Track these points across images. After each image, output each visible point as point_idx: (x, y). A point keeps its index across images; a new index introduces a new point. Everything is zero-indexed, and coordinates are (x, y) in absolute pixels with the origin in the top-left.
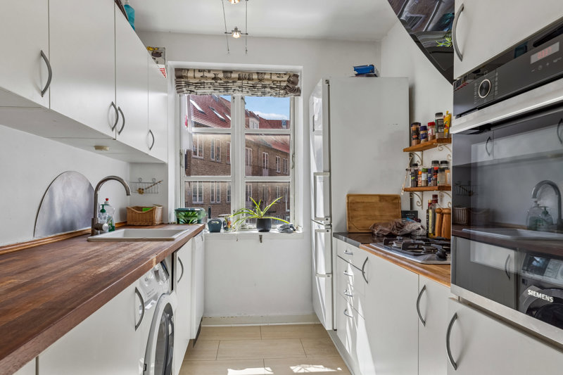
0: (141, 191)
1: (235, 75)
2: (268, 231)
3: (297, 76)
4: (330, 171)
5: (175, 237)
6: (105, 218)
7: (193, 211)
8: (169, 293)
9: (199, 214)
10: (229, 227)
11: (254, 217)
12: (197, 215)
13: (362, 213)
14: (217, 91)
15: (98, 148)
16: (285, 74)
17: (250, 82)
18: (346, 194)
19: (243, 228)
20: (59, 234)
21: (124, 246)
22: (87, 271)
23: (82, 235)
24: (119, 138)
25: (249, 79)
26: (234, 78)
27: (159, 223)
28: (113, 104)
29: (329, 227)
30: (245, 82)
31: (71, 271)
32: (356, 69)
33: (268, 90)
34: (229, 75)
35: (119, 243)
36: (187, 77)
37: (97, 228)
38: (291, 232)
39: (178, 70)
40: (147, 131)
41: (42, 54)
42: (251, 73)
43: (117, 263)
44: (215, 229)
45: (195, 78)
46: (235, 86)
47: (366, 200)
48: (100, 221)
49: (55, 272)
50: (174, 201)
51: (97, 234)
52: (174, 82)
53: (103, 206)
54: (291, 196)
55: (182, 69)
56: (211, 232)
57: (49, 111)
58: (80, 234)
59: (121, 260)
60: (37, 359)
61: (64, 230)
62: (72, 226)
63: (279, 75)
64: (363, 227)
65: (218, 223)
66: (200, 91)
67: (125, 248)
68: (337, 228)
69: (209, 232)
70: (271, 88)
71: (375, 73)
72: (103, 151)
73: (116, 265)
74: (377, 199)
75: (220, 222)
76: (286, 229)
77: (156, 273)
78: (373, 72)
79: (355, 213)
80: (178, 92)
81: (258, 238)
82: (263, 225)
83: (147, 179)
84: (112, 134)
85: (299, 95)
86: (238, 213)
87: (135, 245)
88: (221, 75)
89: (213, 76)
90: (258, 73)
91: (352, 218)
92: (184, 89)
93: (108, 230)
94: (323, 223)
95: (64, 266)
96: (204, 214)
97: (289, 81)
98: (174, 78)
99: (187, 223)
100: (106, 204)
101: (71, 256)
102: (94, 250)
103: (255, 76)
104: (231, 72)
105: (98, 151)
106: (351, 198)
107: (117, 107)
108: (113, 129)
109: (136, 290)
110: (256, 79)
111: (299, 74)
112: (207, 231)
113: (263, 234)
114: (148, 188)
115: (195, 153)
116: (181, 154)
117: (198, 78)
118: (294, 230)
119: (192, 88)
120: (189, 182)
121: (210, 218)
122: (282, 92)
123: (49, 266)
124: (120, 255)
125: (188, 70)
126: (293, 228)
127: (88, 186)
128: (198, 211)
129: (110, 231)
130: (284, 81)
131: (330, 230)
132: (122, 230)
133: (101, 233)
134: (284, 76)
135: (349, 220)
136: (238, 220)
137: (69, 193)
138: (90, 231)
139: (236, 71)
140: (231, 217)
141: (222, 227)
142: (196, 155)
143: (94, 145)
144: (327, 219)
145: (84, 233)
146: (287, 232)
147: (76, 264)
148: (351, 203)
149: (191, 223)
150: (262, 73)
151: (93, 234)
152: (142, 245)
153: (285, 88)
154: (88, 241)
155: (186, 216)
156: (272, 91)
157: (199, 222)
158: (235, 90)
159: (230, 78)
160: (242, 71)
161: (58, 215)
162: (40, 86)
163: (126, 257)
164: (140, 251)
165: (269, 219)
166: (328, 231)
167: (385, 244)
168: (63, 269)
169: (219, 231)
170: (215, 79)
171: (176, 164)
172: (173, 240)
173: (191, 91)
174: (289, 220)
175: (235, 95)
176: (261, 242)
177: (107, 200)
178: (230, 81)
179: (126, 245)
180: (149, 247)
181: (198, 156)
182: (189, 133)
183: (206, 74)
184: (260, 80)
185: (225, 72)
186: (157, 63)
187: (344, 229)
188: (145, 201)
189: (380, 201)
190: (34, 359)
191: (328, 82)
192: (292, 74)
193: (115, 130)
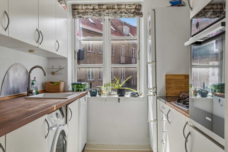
0: (53, 73)
1: (105, 7)
2: (124, 96)
3: (140, 6)
4: (156, 61)
5: (68, 97)
6: (34, 88)
7: (81, 84)
8: (63, 125)
9: (84, 86)
10: (101, 93)
11: (115, 88)
12: (83, 86)
13: (174, 85)
14: (95, 16)
15: (31, 51)
16: (134, 5)
17: (113, 10)
18: (165, 74)
19: (110, 94)
20: (12, 95)
21: (42, 101)
22: (24, 110)
23: (22, 96)
24: (40, 47)
25: (113, 9)
26: (104, 9)
27: (62, 91)
28: (37, 30)
29: (155, 93)
30: (110, 10)
31: (17, 110)
32: (170, 2)
33: (123, 14)
34: (101, 7)
35: (40, 100)
36: (78, 9)
37: (30, 92)
38: (136, 97)
39: (73, 5)
40: (55, 41)
41: (5, 12)
42: (114, 5)
43: (37, 107)
44: (93, 94)
45: (82, 9)
46: (104, 13)
47: (177, 78)
48: (31, 89)
49: (11, 110)
50: (71, 79)
51: (30, 95)
52: (71, 12)
53: (33, 81)
54: (138, 76)
55: (75, 5)
56: (91, 96)
57: (8, 37)
58: (21, 95)
59: (39, 106)
60: (6, 136)
61: (14, 93)
62: (18, 91)
63: (130, 5)
64: (175, 94)
65: (95, 91)
66: (85, 17)
67: (42, 102)
68: (159, 94)
69: (90, 96)
70: (126, 13)
71: (182, 4)
72: (33, 53)
73: (37, 108)
74: (184, 77)
75: (96, 91)
76: (133, 95)
77: (57, 114)
78: (181, 3)
79: (170, 85)
80: (73, 18)
81: (118, 100)
82: (121, 92)
83: (56, 67)
84: (37, 45)
85: (142, 17)
86: (107, 85)
87: (47, 101)
88: (97, 7)
89: (93, 8)
90: (118, 5)
91: (168, 88)
92: (77, 16)
93: (35, 94)
94: (151, 91)
95: (15, 108)
96: (88, 86)
97: (136, 9)
98: (71, 10)
99: (78, 91)
100: (34, 80)
101: (17, 105)
102: (28, 102)
103: (116, 7)
104: (103, 5)
105: (30, 53)
106: (168, 77)
107: (39, 31)
108: (37, 42)
109: (46, 120)
110: (116, 9)
111: (142, 4)
112: (89, 95)
113: (120, 97)
114: (57, 71)
115: (89, 49)
116: (75, 52)
117: (84, 9)
118: (139, 95)
119: (81, 15)
120: (79, 68)
121: (91, 88)
122: (132, 15)
123: (8, 108)
124: (39, 104)
125: (79, 5)
126: (138, 94)
127: (26, 71)
128: (84, 84)
129: (36, 94)
130: (133, 9)
131: (155, 95)
132: (43, 94)
133: (32, 95)
134: (133, 6)
135: (166, 89)
136: (107, 89)
137: (16, 75)
138: (26, 94)
139: (105, 4)
140: (103, 88)
141: (98, 93)
142: (90, 50)
143: (28, 50)
144: (154, 89)
145: (23, 95)
146: (134, 97)
147: (20, 107)
148: (168, 79)
149: (80, 91)
150: (120, 5)
151: (28, 96)
152: (51, 101)
153: (133, 13)
154: (25, 98)
155: (78, 87)
156: (126, 15)
157: (84, 90)
158: (104, 15)
159: (102, 8)
160: (109, 4)
161: (11, 85)
162: (4, 27)
163: (42, 105)
164: (49, 103)
165: (124, 89)
166: (154, 96)
167: (178, 102)
168: (14, 109)
169: (96, 96)
170: (93, 9)
171: (72, 58)
172: (67, 99)
173: (80, 17)
174: (136, 90)
175: (104, 18)
176: (119, 102)
177: (35, 78)
178: (102, 10)
179: (43, 100)
180: (53, 101)
181: (91, 51)
182: (80, 40)
183: (89, 7)
184: (119, 9)
185: (99, 5)
186: (61, 3)
187: (164, 95)
188: (55, 79)
189: (185, 78)
190: (5, 136)
191: (154, 10)
192: (138, 4)
193: (38, 42)
